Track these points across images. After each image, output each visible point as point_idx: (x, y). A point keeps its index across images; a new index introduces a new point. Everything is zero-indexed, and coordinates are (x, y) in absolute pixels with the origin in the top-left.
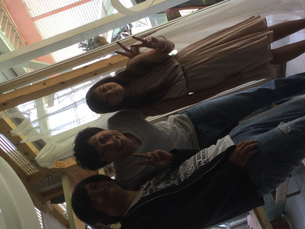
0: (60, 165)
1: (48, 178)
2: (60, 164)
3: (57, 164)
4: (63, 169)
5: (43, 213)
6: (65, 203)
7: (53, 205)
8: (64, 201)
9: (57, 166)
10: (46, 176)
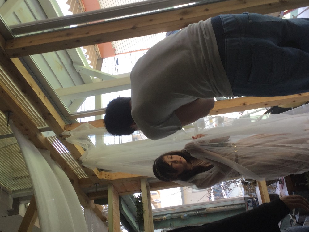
0: (109, 177)
1: (97, 185)
2: (109, 175)
3: (106, 176)
4: (111, 180)
5: (86, 209)
6: (107, 205)
7: (97, 205)
8: (107, 204)
9: (106, 177)
10: (95, 184)
